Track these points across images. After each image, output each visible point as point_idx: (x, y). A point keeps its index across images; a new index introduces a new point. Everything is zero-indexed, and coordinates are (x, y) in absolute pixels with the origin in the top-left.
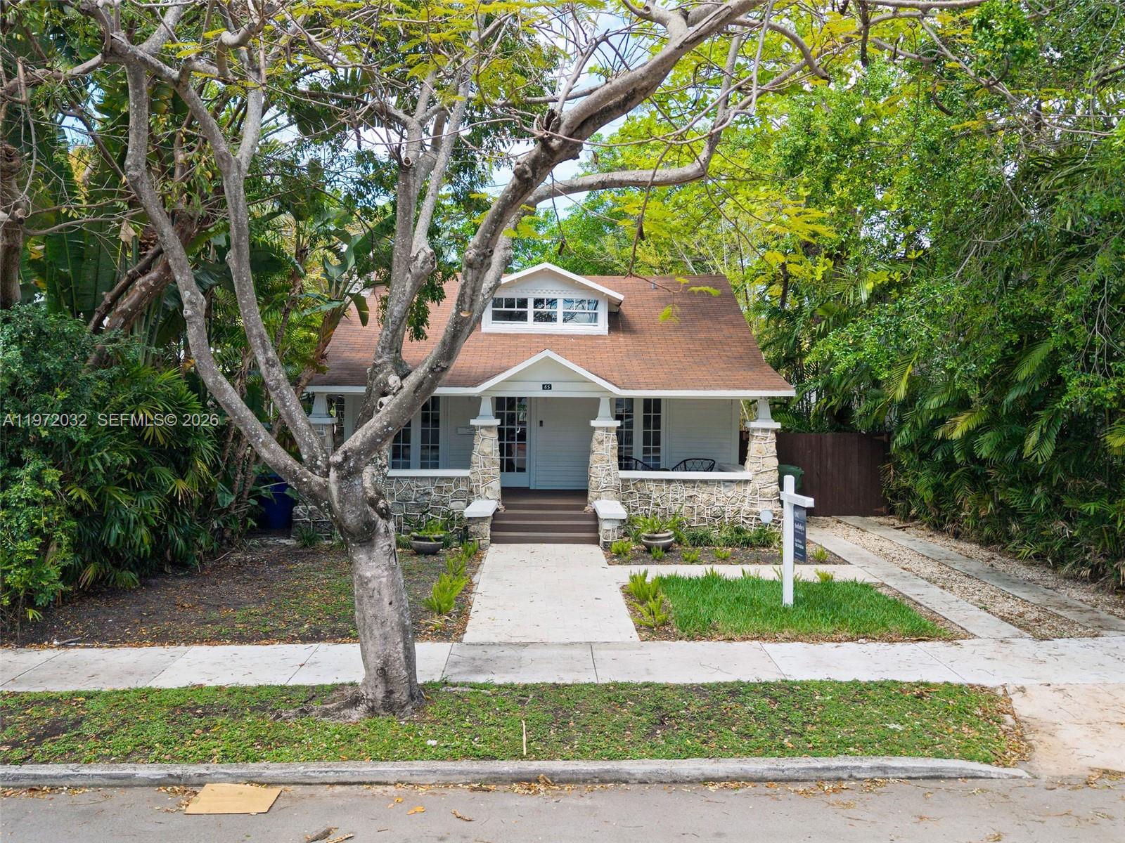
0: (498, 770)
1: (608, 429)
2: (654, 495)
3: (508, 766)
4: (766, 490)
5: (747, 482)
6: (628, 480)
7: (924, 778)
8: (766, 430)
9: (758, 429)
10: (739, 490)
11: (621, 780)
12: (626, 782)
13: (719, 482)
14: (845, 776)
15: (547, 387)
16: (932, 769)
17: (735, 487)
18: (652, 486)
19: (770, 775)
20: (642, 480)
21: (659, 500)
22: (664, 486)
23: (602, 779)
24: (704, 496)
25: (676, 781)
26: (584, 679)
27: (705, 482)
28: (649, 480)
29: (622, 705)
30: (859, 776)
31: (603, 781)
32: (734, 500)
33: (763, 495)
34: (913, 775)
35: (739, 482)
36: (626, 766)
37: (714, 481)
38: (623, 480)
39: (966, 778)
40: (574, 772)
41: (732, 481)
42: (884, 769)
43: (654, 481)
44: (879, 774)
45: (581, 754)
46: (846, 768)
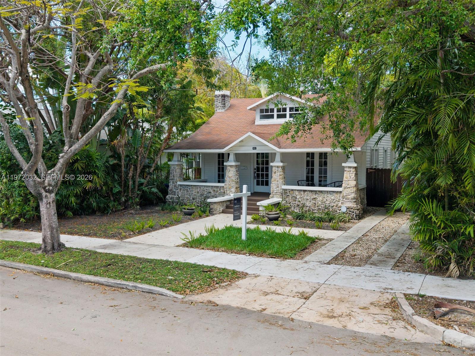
0: (43, 270)
1: (278, 167)
2: (298, 197)
3: (45, 269)
4: (349, 197)
5: (341, 192)
6: (286, 190)
7: (147, 292)
8: (350, 167)
9: (346, 167)
10: (337, 196)
12: (70, 279)
13: (327, 192)
14: (125, 287)
15: (255, 148)
16: (150, 290)
17: (335, 194)
18: (297, 193)
19: (105, 283)
20: (292, 190)
21: (300, 199)
22: (302, 193)
24: (321, 198)
27: (321, 192)
28: (295, 190)
30: (128, 288)
31: (65, 278)
32: (334, 201)
33: (348, 199)
34: (144, 291)
35: (337, 192)
37: (325, 191)
38: (284, 190)
39: (159, 294)
40: (59, 274)
41: (333, 192)
42: (136, 287)
43: (298, 190)
44: (134, 288)
46: (125, 284)
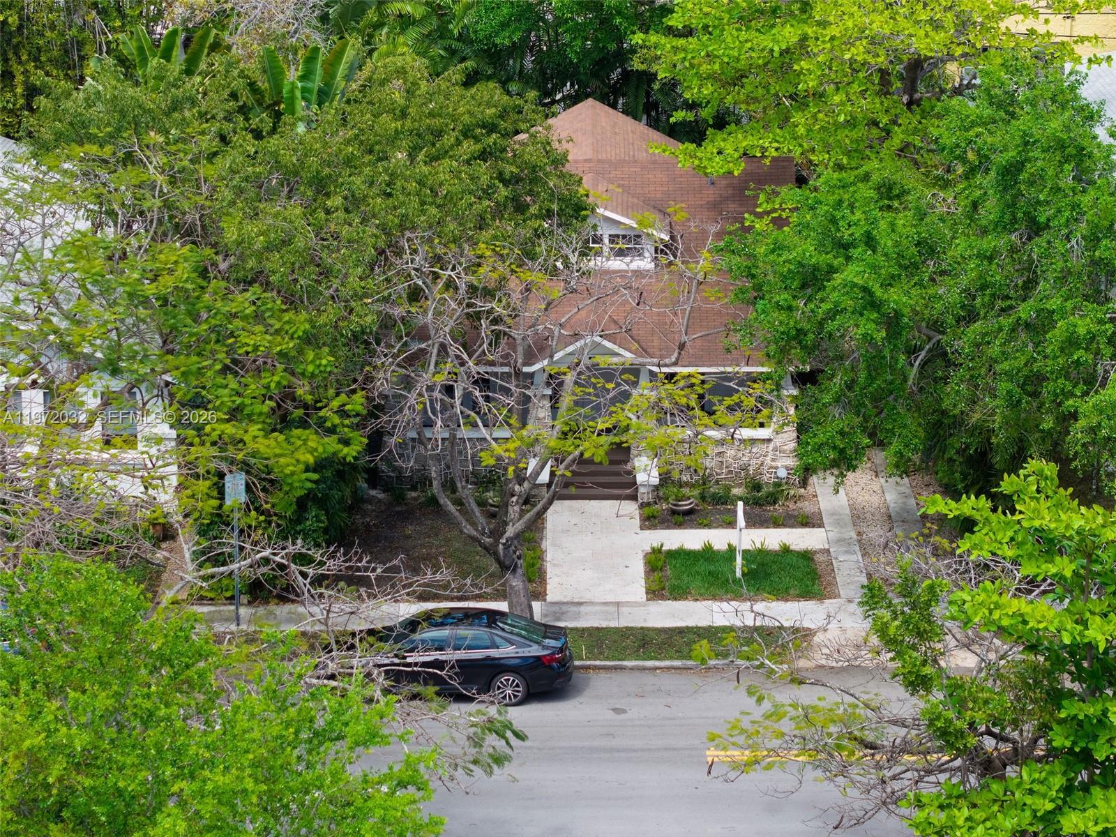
3: (578, 663)
4: (786, 448)
5: (769, 440)
10: (763, 446)
11: (622, 668)
12: (625, 669)
17: (759, 444)
23: (615, 668)
24: (732, 451)
25: (644, 669)
26: (613, 624)
29: (627, 638)
32: (758, 455)
33: (784, 452)
35: (762, 440)
36: (625, 663)
37: (740, 439)
41: (756, 440)
45: (608, 659)
